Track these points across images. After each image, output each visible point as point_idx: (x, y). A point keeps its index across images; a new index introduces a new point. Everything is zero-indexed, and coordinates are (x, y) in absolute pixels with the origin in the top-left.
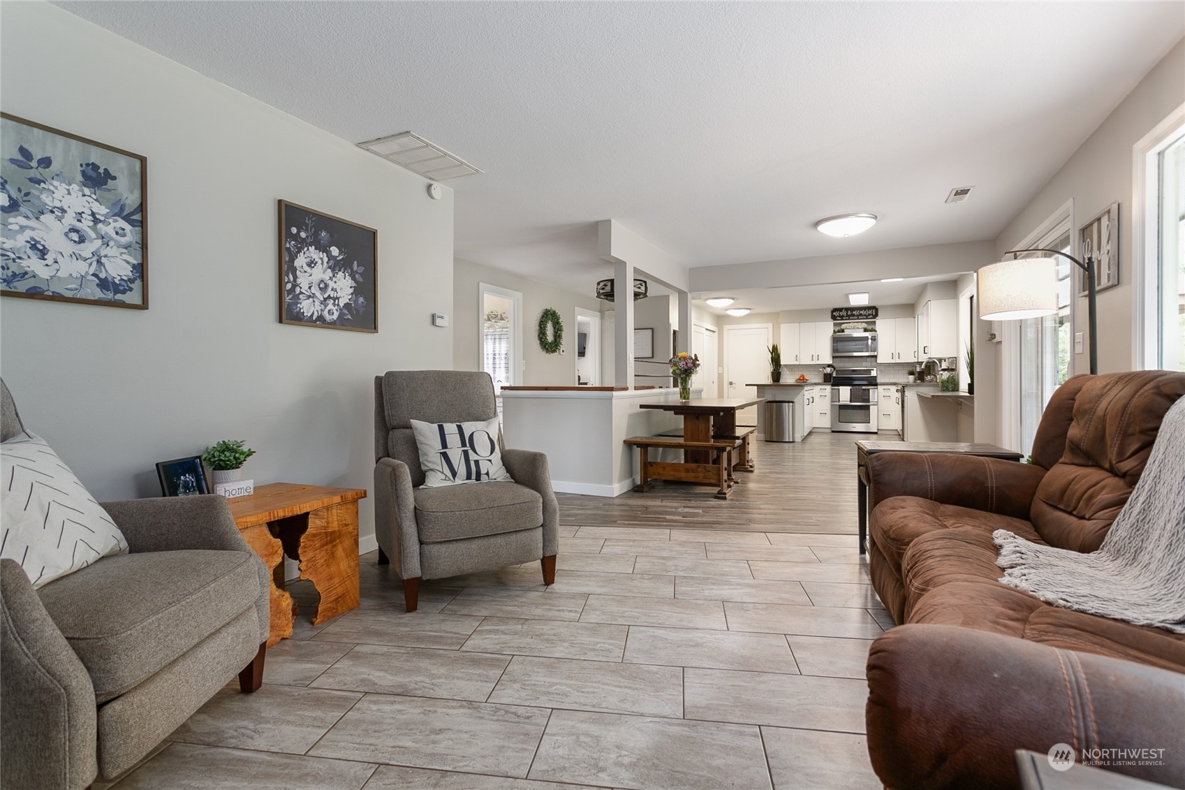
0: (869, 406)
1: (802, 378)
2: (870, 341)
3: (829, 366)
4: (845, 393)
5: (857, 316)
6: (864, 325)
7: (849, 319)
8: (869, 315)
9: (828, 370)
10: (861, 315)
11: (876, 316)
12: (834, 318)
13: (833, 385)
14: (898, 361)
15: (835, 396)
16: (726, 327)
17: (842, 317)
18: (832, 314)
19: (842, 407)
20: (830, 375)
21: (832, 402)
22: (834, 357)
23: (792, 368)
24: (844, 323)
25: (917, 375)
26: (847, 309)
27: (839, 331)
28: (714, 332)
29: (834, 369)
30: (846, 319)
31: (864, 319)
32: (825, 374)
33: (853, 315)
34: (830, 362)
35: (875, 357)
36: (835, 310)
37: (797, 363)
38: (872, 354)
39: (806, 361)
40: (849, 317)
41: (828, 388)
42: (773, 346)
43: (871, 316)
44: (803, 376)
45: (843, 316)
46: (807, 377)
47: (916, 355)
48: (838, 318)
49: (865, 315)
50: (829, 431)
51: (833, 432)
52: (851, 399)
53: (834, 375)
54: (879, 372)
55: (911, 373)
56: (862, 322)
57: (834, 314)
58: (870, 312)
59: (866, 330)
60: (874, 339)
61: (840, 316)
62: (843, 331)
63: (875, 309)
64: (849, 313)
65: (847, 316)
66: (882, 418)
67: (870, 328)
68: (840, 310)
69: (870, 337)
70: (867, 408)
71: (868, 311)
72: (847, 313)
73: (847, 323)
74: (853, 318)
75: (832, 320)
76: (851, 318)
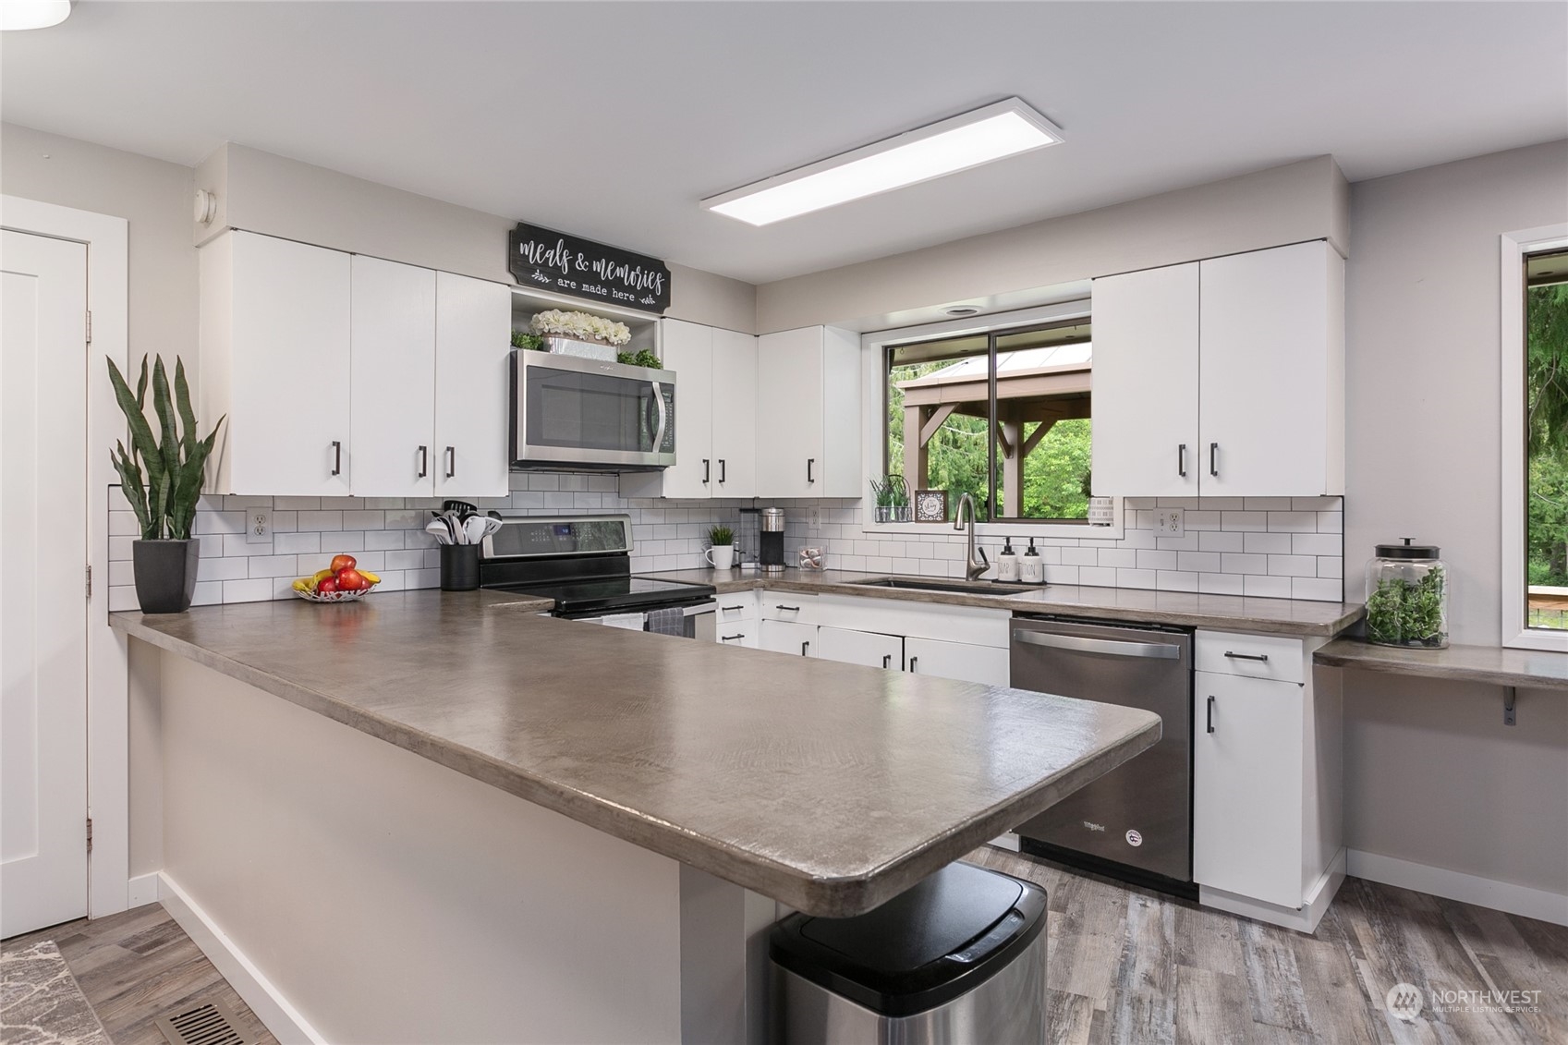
5: (606, 284)
6: (624, 334)
7: (578, 293)
8: (642, 292)
9: (477, 531)
10: (618, 283)
11: (661, 303)
12: (520, 269)
13: (563, 611)
17: (549, 277)
18: (514, 245)
23: (258, 515)
26: (572, 244)
27: (529, 343)
29: (503, 526)
30: (564, 291)
31: (626, 303)
33: (593, 278)
34: (498, 489)
35: (658, 471)
36: (525, 233)
37: (336, 488)
40: (581, 282)
43: (649, 301)
45: (556, 271)
48: (537, 276)
49: (631, 289)
56: (615, 320)
57: (524, 249)
58: (645, 281)
61: (544, 267)
62: (543, 342)
63: (664, 271)
64: (580, 264)
65: (573, 274)
68: (546, 237)
71: (643, 274)
72: (571, 263)
73: (564, 310)
74: (592, 289)
75: (512, 281)
76: (585, 287)
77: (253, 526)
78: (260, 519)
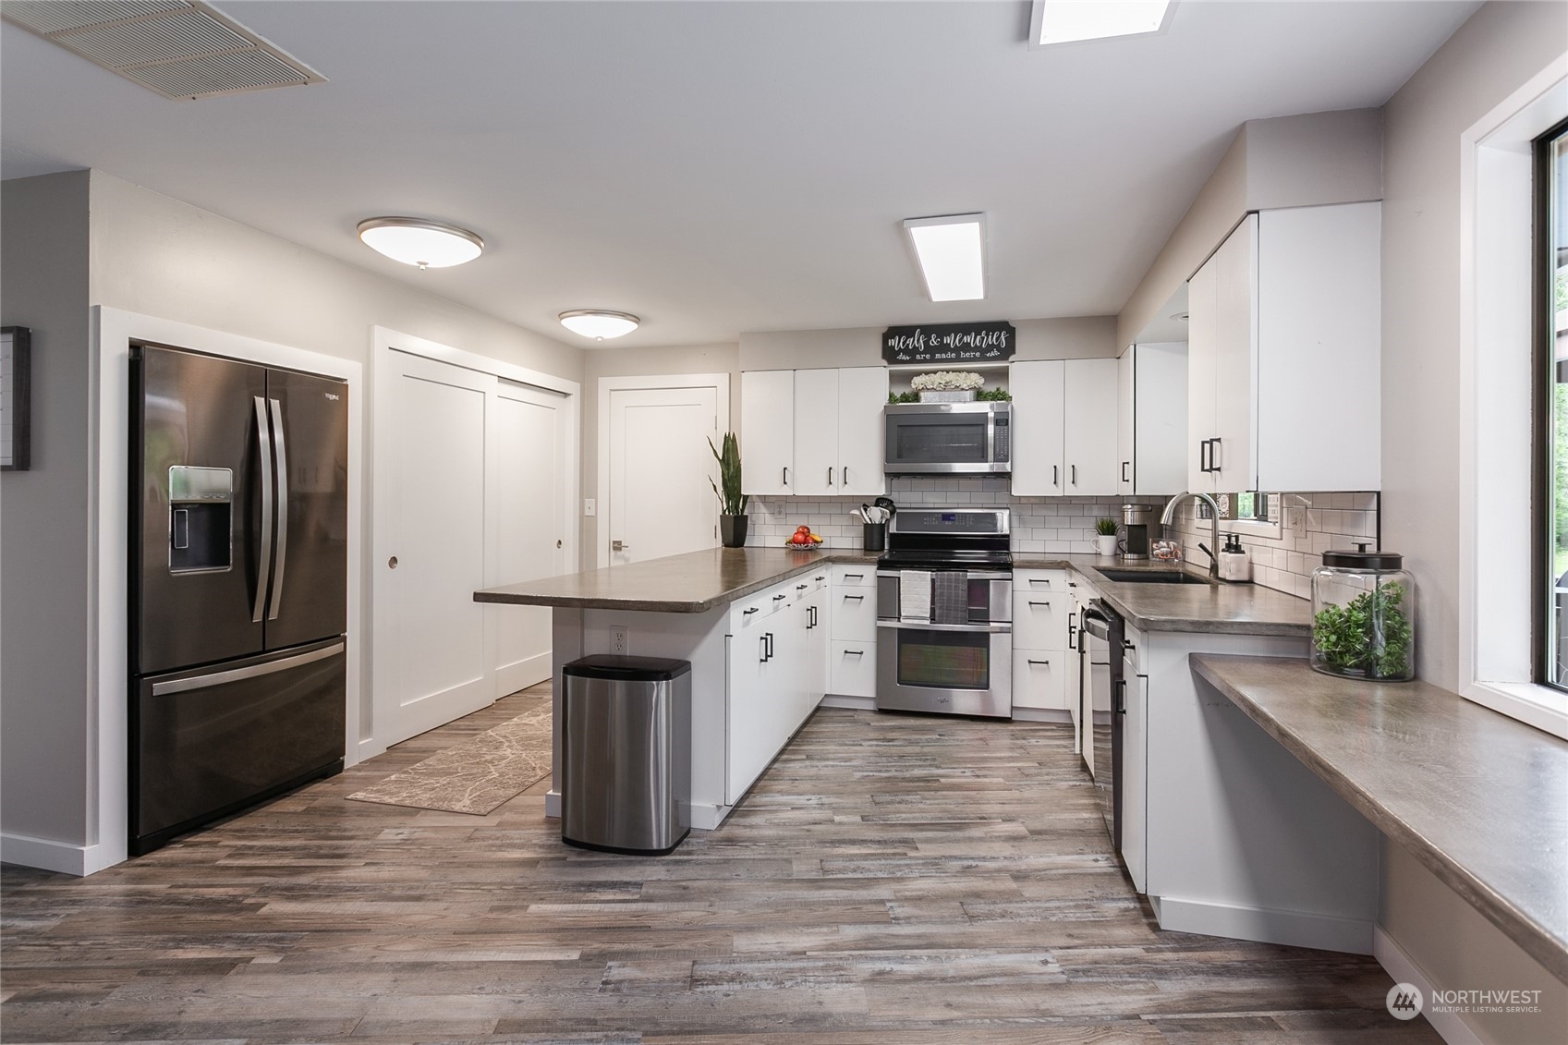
0: (986, 636)
1: (801, 537)
2: (991, 429)
3: (879, 501)
4: (916, 589)
5: (956, 350)
6: (977, 380)
7: (933, 360)
8: (990, 348)
9: (876, 515)
10: (966, 347)
11: (1008, 351)
12: (890, 355)
13: (882, 565)
14: (1071, 491)
15: (888, 601)
16: (605, 383)
17: (913, 355)
18: (885, 342)
19: (907, 636)
20: (882, 527)
21: (880, 618)
22: (890, 476)
23: (779, 505)
24: (918, 374)
25: (1124, 534)
26: (927, 330)
27: (905, 398)
28: (566, 395)
29: (892, 513)
30: (924, 361)
31: (975, 360)
32: (866, 525)
33: (944, 348)
34: (880, 490)
35: (1007, 476)
36: (893, 332)
37: (786, 491)
38: (998, 467)
39: (810, 484)
40: (932, 354)
41: (870, 572)
42: (726, 438)
43: (995, 353)
44: (805, 531)
45: (916, 350)
46: (816, 534)
47: (1129, 475)
48: (901, 357)
49: (977, 349)
50: (871, 706)
51: (883, 712)
52: (933, 610)
53: (893, 529)
54: (1015, 523)
55: (1107, 529)
56: (969, 371)
57: (891, 342)
58: (992, 340)
59: (980, 396)
60: (1003, 421)
61: (906, 351)
62: (916, 397)
63: (1006, 328)
64: (934, 341)
65: (928, 349)
66: (1022, 669)
67: (991, 388)
68: (907, 331)
69: (991, 415)
70: (983, 639)
71: (987, 335)
72: (926, 343)
73: (927, 373)
74: (944, 356)
75: (885, 363)
76: (938, 356)
77: (777, 510)
78: (780, 507)
